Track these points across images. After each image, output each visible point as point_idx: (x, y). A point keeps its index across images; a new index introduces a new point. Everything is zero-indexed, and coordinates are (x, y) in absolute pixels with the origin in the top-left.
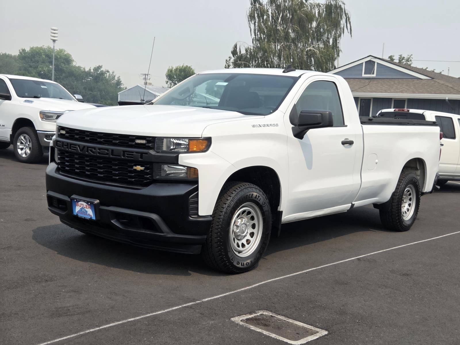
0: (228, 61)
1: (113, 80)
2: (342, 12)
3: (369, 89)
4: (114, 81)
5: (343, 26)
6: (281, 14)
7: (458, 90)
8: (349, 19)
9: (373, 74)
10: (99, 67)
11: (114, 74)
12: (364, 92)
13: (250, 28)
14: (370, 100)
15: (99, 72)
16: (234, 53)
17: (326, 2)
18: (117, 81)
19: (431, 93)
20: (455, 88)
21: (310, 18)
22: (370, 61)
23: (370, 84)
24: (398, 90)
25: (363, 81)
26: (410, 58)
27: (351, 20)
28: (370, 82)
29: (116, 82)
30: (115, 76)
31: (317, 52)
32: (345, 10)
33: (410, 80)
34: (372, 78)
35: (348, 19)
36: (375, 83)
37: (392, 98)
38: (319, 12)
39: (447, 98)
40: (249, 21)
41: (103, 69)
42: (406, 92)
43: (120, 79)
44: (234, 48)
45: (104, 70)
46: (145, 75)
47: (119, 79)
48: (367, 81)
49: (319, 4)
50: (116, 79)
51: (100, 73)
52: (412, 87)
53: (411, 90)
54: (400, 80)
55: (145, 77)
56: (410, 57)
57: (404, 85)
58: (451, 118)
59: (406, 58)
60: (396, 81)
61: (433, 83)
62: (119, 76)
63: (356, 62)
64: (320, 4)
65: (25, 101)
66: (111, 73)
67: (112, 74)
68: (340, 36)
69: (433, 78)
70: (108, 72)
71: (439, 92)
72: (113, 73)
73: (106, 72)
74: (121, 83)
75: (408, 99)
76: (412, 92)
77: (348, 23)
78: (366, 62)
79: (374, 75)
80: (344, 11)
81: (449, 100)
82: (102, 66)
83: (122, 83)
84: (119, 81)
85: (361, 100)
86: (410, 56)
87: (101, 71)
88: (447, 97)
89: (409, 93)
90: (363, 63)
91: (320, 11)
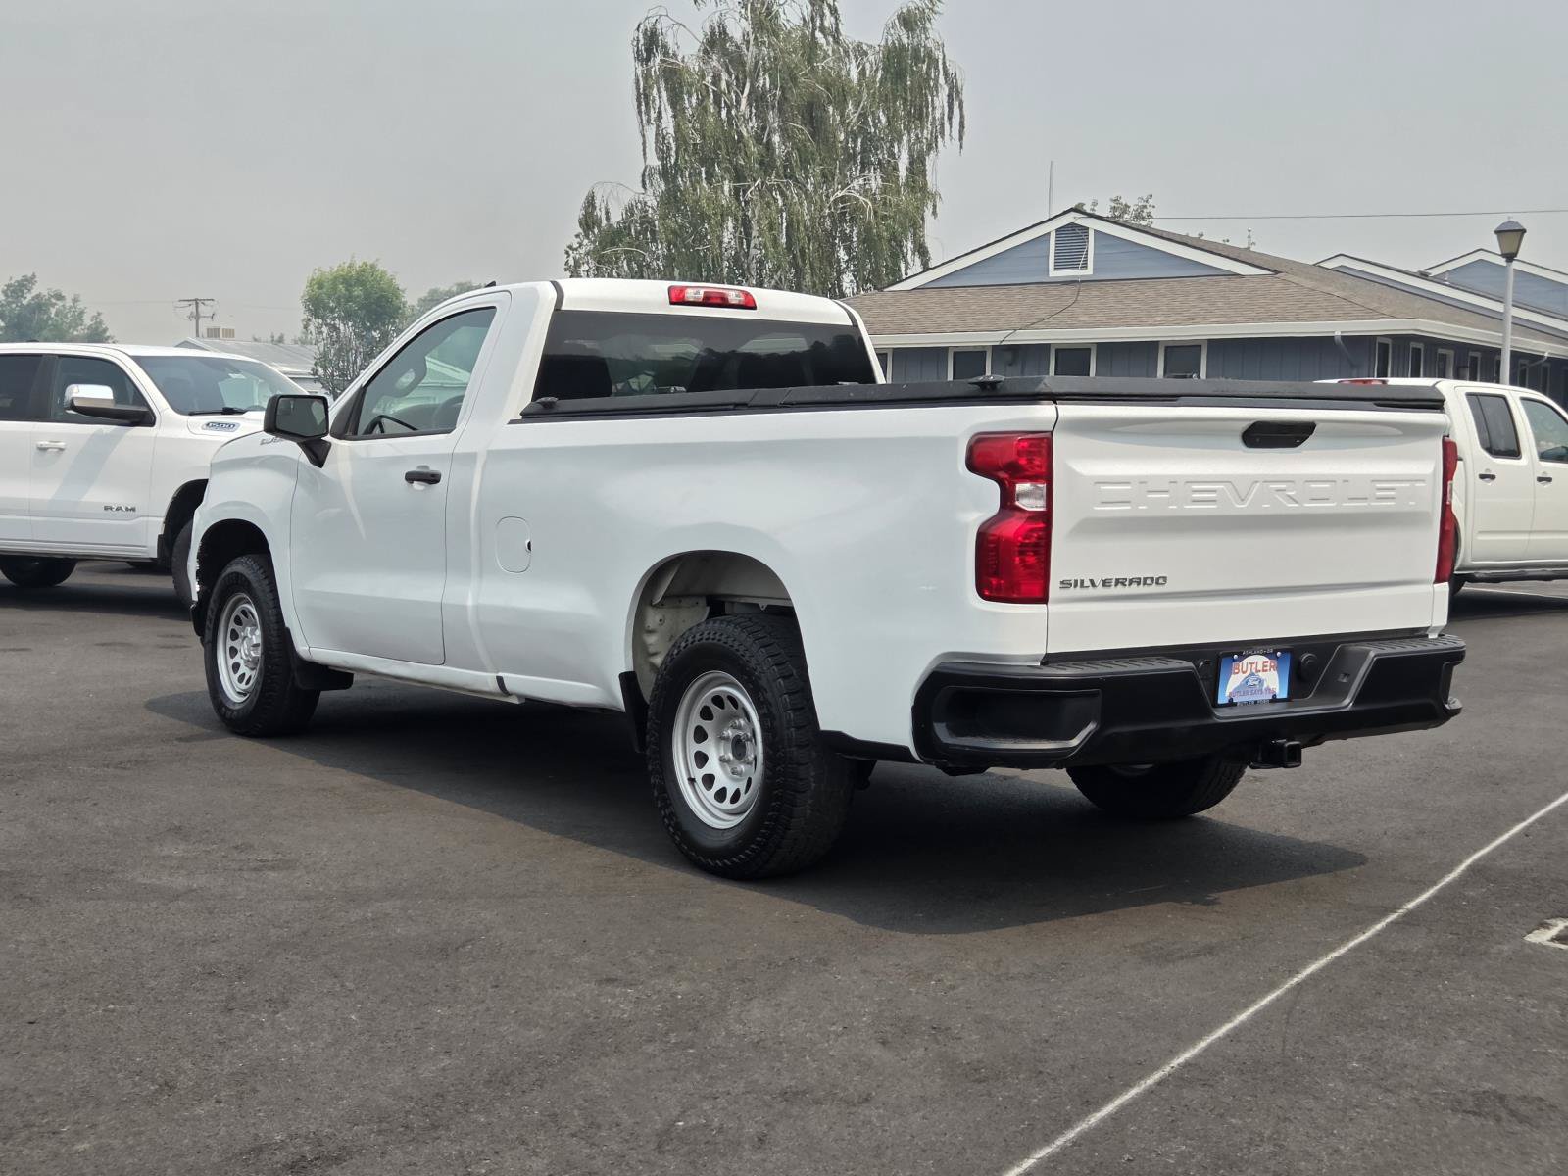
0: (576, 249)
1: (75, 329)
2: (937, 68)
3: (1084, 318)
4: (80, 328)
5: (940, 111)
6: (748, 85)
7: (1367, 306)
8: (958, 93)
9: (1085, 266)
10: (26, 283)
11: (80, 305)
12: (1071, 327)
13: (643, 136)
14: (1089, 349)
15: (25, 302)
16: (588, 222)
17: (887, 40)
18: (90, 327)
19: (1284, 319)
20: (1357, 300)
21: (840, 93)
22: (1072, 226)
23: (1079, 298)
24: (1178, 316)
25: (1054, 291)
26: (1145, 206)
27: (965, 97)
28: (1078, 295)
29: (86, 331)
30: (82, 313)
31: (867, 204)
32: (944, 63)
33: (1204, 280)
34: (1082, 282)
35: (954, 93)
36: (1097, 296)
37: (1158, 342)
38: (862, 73)
39: (1338, 334)
40: (640, 112)
41: (40, 289)
42: (1206, 320)
43: (101, 323)
44: (586, 208)
45: (45, 292)
46: (197, 303)
47: (96, 323)
48: (1068, 290)
49: (860, 45)
50: (88, 321)
51: (29, 305)
52: (1220, 304)
53: (1218, 312)
54: (1173, 283)
55: (194, 310)
56: (1145, 203)
57: (1191, 298)
58: (1504, 398)
59: (1135, 208)
60: (1162, 287)
61: (1279, 285)
62: (99, 314)
63: (1027, 232)
64: (865, 48)
65: (208, 425)
66: (68, 303)
67: (71, 307)
68: (932, 145)
69: (1277, 272)
70: (60, 297)
71: (1308, 315)
72: (75, 300)
73: (53, 300)
74: (108, 334)
75: (1209, 340)
76: (1223, 319)
77: (956, 104)
78: (1057, 231)
79: (1089, 272)
80: (941, 66)
81: (1343, 338)
82: (34, 276)
83: (108, 337)
84: (97, 329)
85: (1057, 351)
86: (1147, 201)
87: (33, 299)
88: (1337, 329)
89: (1218, 323)
90: (1049, 233)
91: (864, 69)
